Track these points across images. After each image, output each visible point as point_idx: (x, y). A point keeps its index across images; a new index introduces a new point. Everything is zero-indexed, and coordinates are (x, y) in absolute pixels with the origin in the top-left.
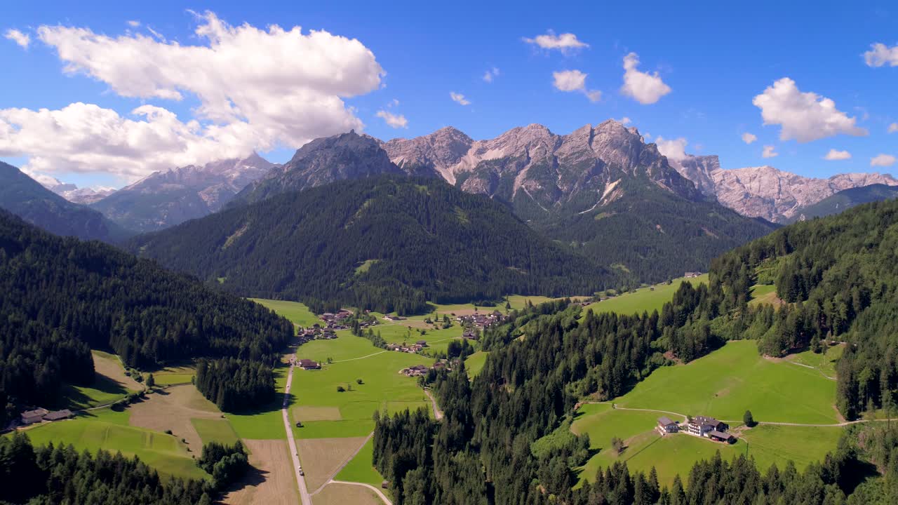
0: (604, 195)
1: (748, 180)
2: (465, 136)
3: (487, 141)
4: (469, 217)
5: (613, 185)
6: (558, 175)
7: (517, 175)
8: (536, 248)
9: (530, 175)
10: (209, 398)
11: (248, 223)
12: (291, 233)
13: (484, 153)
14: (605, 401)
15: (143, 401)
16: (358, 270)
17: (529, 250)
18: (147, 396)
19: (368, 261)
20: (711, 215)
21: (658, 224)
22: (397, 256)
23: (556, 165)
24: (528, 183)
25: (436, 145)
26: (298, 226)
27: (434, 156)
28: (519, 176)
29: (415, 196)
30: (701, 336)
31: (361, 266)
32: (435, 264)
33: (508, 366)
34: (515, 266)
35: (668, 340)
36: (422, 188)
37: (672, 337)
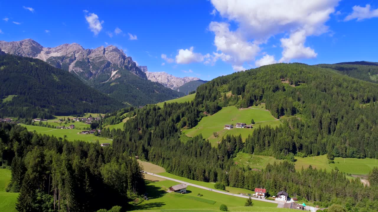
0: (112, 76)
1: (157, 76)
2: (39, 45)
3: (50, 48)
4: (60, 79)
5: (115, 72)
6: (90, 66)
7: (70, 64)
8: (94, 93)
9: (77, 65)
13: (49, 53)
14: (190, 129)
17: (91, 95)
19: (10, 96)
20: (155, 86)
21: (137, 88)
22: (28, 94)
23: (89, 62)
24: (76, 69)
25: (23, 47)
27: (22, 52)
28: (71, 65)
29: (30, 66)
30: (216, 106)
31: (6, 98)
32: (49, 98)
33: (141, 123)
34: (86, 101)
35: (204, 108)
36: (32, 63)
37: (207, 107)
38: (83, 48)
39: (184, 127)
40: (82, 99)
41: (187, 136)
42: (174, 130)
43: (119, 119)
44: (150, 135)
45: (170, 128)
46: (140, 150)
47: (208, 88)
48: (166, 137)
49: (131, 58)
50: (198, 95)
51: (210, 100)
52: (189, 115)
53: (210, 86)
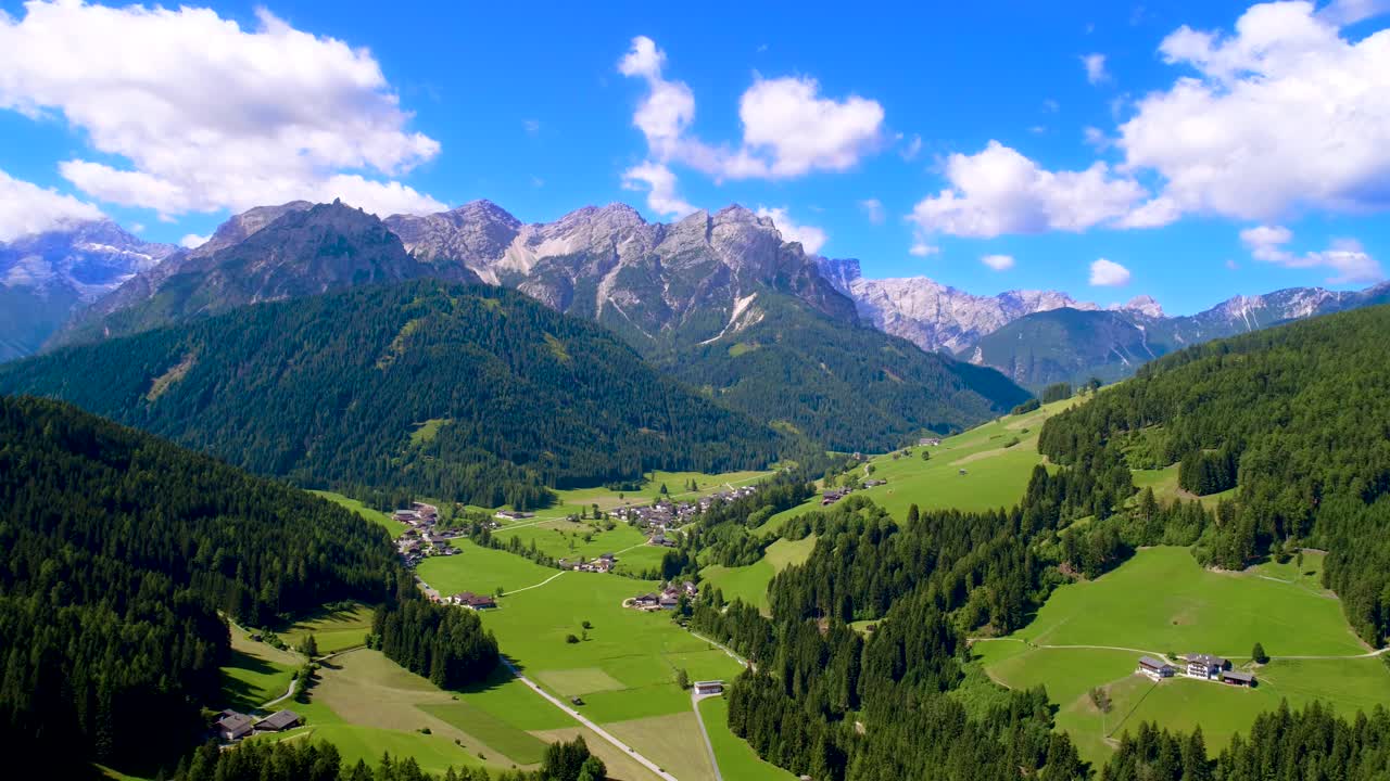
0: (735, 316)
1: (897, 295)
2: (509, 216)
3: (542, 226)
4: (570, 352)
5: (745, 302)
6: (664, 283)
7: (600, 280)
8: (674, 399)
9: (621, 282)
10: (413, 669)
11: (191, 355)
12: (279, 374)
13: (539, 243)
14: (1002, 636)
15: (318, 684)
16: (417, 437)
17: (665, 403)
18: (317, 673)
19: (430, 422)
20: (886, 349)
21: (822, 362)
22: (480, 414)
23: (659, 269)
24: (620, 294)
25: (465, 228)
26: (291, 361)
27: (462, 246)
28: (603, 283)
29: (484, 316)
30: (1109, 543)
31: (420, 430)
32: (539, 426)
33: (827, 592)
34: (649, 427)
35: (1061, 546)
36: (491, 303)
37: (1071, 544)
38: (642, 217)
39: (982, 629)
40: (635, 422)
41: (988, 680)
42: (943, 646)
43: (754, 547)
44: (858, 656)
45: (928, 637)
46: (818, 752)
47: (1083, 447)
48: (914, 670)
49: (801, 245)
50: (1040, 480)
51: (1087, 504)
52: (999, 584)
53: (1091, 438)
